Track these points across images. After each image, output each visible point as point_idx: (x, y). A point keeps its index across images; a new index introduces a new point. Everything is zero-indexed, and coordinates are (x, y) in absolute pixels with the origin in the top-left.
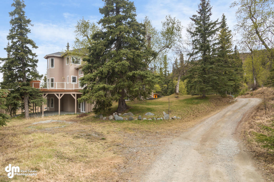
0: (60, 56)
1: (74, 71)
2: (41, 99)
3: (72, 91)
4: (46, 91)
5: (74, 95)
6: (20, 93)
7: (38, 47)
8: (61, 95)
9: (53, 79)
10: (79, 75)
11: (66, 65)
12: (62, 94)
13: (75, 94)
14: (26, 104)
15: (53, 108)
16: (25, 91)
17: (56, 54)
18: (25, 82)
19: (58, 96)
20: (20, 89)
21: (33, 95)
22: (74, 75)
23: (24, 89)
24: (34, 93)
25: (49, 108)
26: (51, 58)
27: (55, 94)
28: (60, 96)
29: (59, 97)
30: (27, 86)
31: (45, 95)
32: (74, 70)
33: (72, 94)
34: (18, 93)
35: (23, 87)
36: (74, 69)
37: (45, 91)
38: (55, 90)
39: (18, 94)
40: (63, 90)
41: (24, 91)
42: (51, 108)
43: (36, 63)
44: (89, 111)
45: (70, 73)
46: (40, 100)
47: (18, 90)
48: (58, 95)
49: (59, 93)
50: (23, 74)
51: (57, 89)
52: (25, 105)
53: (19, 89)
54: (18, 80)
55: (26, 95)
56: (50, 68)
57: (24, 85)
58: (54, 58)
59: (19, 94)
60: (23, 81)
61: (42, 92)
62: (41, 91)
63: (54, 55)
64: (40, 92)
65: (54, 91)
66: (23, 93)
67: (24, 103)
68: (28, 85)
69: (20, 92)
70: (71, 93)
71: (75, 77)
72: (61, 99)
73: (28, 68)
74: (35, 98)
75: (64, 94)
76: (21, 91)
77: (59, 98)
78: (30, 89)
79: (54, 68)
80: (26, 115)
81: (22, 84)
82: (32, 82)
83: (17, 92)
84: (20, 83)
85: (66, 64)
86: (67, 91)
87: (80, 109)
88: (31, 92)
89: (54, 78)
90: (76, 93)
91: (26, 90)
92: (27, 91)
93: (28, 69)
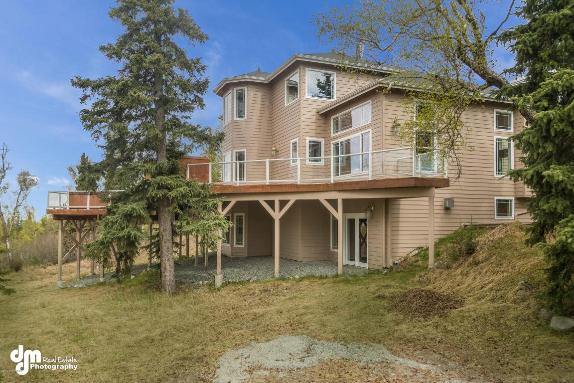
0: (264, 79)
1: (315, 121)
2: (217, 222)
3: (327, 188)
4: (230, 191)
5: (334, 203)
6: (147, 199)
7: (207, 39)
8: (283, 203)
9: (241, 152)
10: (333, 135)
11: (286, 105)
12: (288, 201)
13: (336, 200)
14: (165, 237)
15: (243, 246)
16: (166, 191)
17: (252, 76)
18: (164, 162)
19: (273, 208)
20: (146, 187)
21: (190, 207)
22: (313, 135)
23: (161, 187)
24: (194, 199)
25: (229, 245)
26: (235, 89)
27: (262, 200)
28: (280, 210)
29: (274, 211)
30: (172, 176)
31: (225, 205)
32: (315, 117)
33: (326, 200)
34: (141, 199)
35: (159, 178)
36: (315, 114)
37: (227, 192)
38: (263, 186)
39: (140, 203)
40: (291, 186)
41: (161, 191)
42: (235, 246)
43: (199, 95)
44: (386, 262)
45: (304, 130)
46: (214, 223)
47: (141, 190)
48: (271, 204)
49: (277, 199)
50: (158, 132)
51: (267, 184)
52: (163, 242)
53: (144, 188)
54: (140, 155)
55: (168, 205)
56: (235, 119)
57: (160, 173)
58: (246, 88)
59: (143, 203)
60: (156, 160)
61: (220, 195)
62: (216, 192)
63: (247, 77)
64: (213, 196)
65: (258, 190)
66: (159, 199)
67: (158, 235)
68: (173, 171)
69: (147, 196)
70: (322, 197)
71: (318, 142)
72: (281, 220)
73: (173, 113)
74: (198, 218)
75: (293, 199)
76: (152, 192)
77: (277, 215)
78: (181, 186)
79: (246, 118)
80: (165, 276)
81: (154, 167)
82: (184, 163)
83: (137, 198)
84: (147, 166)
85: (286, 101)
86: (305, 190)
87: (335, 250)
88: (183, 196)
89: (245, 150)
90: (340, 197)
91: (167, 188)
92: (170, 193)
93: (174, 116)
